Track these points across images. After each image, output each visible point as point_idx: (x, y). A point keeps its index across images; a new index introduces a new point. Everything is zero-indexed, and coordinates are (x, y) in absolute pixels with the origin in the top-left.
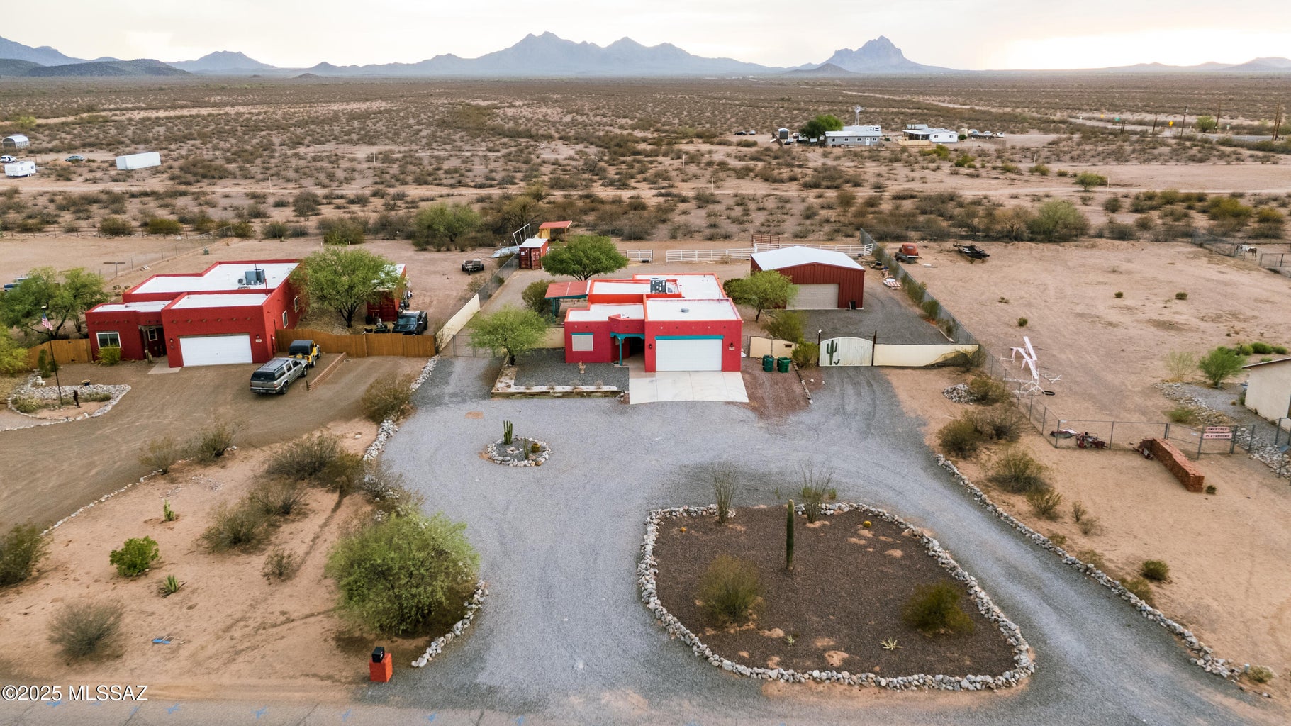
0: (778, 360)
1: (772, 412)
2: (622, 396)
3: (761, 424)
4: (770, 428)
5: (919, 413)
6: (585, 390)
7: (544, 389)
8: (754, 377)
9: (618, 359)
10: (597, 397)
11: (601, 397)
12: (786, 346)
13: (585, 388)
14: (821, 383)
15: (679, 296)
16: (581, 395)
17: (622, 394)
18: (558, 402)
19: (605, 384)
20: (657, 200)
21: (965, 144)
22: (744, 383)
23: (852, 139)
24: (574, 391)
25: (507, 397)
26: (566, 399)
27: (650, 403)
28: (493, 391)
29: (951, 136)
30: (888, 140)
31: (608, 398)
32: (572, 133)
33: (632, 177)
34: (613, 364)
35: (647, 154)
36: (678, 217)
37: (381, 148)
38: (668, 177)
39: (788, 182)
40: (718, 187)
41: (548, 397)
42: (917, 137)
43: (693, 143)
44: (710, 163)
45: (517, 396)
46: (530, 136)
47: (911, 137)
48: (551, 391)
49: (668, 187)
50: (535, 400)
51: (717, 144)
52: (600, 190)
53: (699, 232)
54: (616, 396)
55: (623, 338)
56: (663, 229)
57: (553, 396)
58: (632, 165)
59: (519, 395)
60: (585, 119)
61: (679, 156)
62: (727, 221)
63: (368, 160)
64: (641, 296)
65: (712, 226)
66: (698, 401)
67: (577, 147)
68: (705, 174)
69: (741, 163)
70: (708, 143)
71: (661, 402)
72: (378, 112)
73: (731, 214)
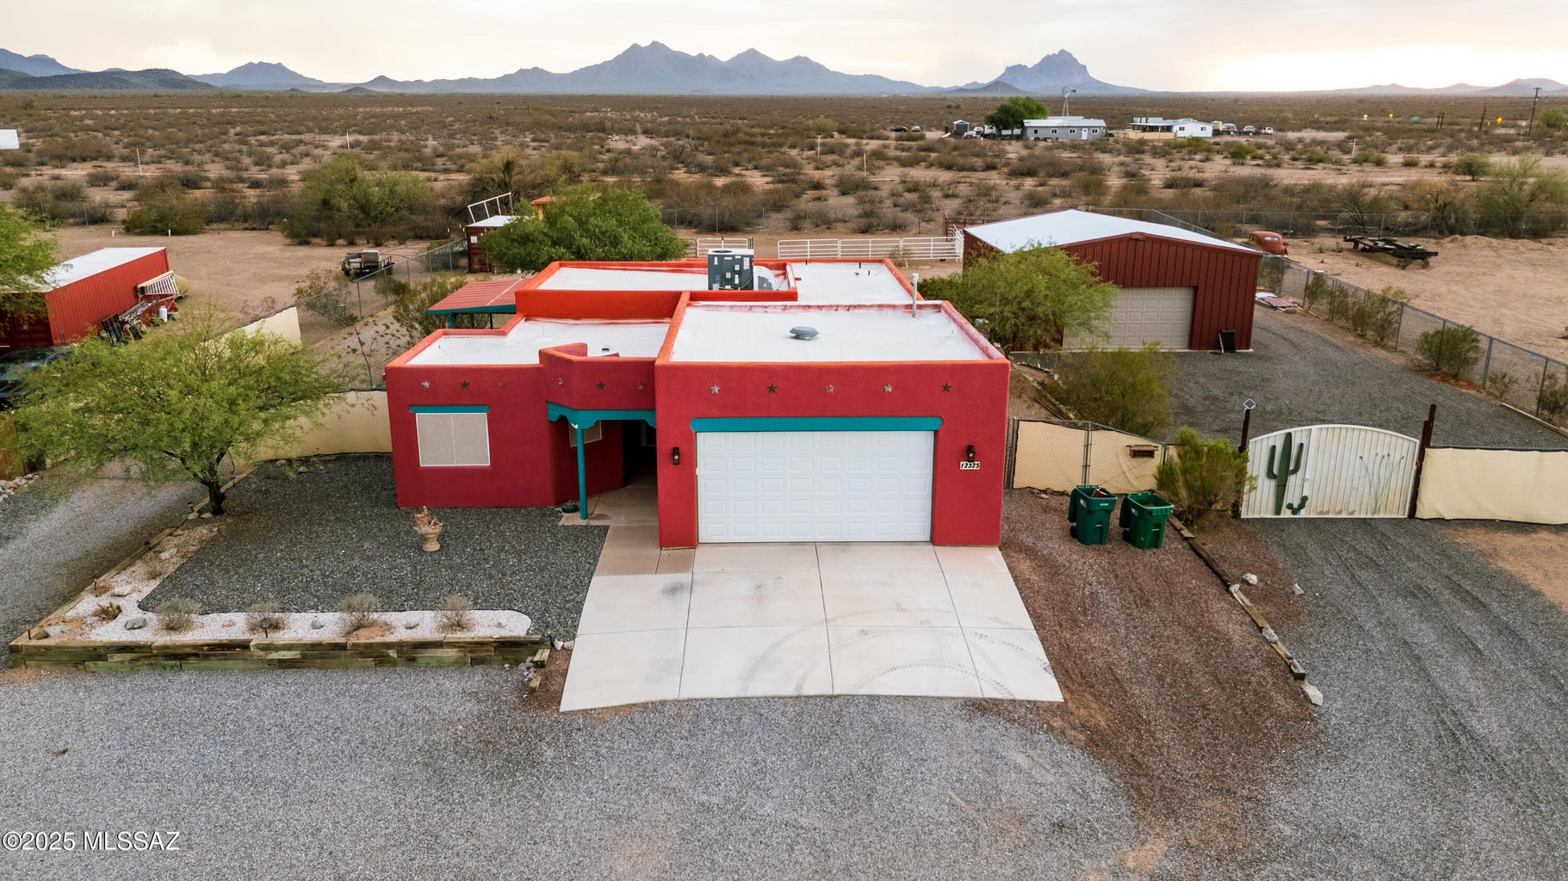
1: (1182, 765)
2: (540, 665)
6: (398, 637)
7: (237, 627)
8: (1051, 569)
9: (576, 498)
10: (441, 664)
11: (459, 664)
12: (1137, 453)
14: (1289, 593)
15: (792, 296)
16: (378, 656)
17: (543, 657)
18: (272, 688)
19: (486, 602)
20: (771, 186)
21: (1226, 138)
22: (1025, 599)
23: (1062, 130)
24: (353, 640)
25: (76, 665)
26: (310, 675)
27: (644, 706)
28: (22, 641)
29: (1202, 129)
30: (1111, 135)
31: (480, 669)
32: (663, 129)
33: (737, 165)
34: (552, 514)
35: (764, 145)
36: (806, 203)
37: (376, 137)
38: (792, 164)
39: (982, 171)
40: (874, 174)
41: (241, 664)
42: (1153, 129)
43: (832, 137)
44: (858, 153)
45: (118, 658)
46: (604, 130)
47: (1144, 129)
48: (257, 639)
49: (792, 174)
50: (185, 677)
51: (868, 138)
52: (680, 175)
53: (845, 221)
54: (517, 662)
55: (587, 426)
56: (777, 219)
57: (262, 661)
58: (740, 153)
59: (128, 656)
60: (688, 120)
61: (812, 148)
62: (895, 209)
63: (342, 147)
64: (675, 297)
65: (867, 215)
66: (850, 699)
67: (665, 139)
68: (852, 162)
69: (904, 154)
70: (854, 137)
71: (690, 703)
72: (413, 113)
73: (901, 200)
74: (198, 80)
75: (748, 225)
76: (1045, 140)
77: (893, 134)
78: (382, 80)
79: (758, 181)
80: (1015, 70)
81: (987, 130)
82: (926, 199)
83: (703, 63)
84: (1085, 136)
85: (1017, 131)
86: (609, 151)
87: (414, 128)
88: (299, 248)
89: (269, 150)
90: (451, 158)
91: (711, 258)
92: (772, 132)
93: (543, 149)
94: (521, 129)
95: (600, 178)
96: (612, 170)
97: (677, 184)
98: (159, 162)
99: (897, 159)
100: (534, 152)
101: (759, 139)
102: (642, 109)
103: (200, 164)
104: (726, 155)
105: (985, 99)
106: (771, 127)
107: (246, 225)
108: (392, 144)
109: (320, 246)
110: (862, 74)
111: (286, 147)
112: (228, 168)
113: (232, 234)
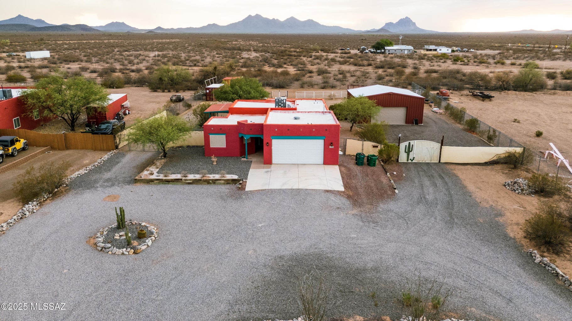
0: (368, 157)
1: (365, 201)
2: (240, 184)
3: (355, 211)
4: (363, 215)
5: (491, 203)
6: (212, 178)
7: (179, 176)
8: (349, 169)
9: (245, 155)
10: (220, 184)
11: (224, 184)
12: (374, 147)
13: (211, 177)
14: (402, 176)
15: (295, 109)
16: (208, 182)
17: (241, 182)
18: (188, 187)
19: (228, 173)
20: (296, 72)
21: (456, 53)
22: (341, 175)
23: (399, 51)
24: (203, 179)
25: (148, 183)
26: (194, 185)
27: (262, 190)
28: (137, 178)
29: (448, 50)
30: (416, 52)
31: (228, 185)
32: (261, 49)
33: (285, 64)
34: (240, 158)
35: (295, 56)
36: (306, 79)
37: (165, 53)
38: (304, 64)
39: (367, 66)
40: (330, 68)
41: (181, 183)
42: (431, 50)
43: (318, 52)
44: (326, 59)
45: (156, 181)
46: (240, 50)
47: (427, 50)
48: (183, 178)
49: (303, 68)
50: (170, 185)
51: (331, 53)
52: (267, 68)
53: (317, 85)
54: (235, 184)
55: (248, 138)
56: (297, 84)
57: (184, 182)
58: (286, 59)
59: (158, 181)
60: (269, 45)
61: (311, 57)
62: (334, 81)
63: (154, 57)
64: (267, 109)
65: (325, 82)
66: (302, 189)
67: (261, 53)
68: (324, 63)
69: (342, 59)
70: (326, 52)
71: (271, 189)
72: (173, 42)
73: (336, 77)
74: (95, 28)
75: (288, 86)
76: (392, 54)
77: (340, 51)
78: (159, 28)
79: (292, 70)
80: (389, 24)
81: (372, 50)
82: (345, 77)
83: (274, 22)
84: (406, 52)
85: (383, 51)
86: (242, 58)
87: (175, 49)
88: (154, 93)
89: (131, 58)
90: (191, 61)
91: (276, 99)
92: (298, 50)
93: (221, 57)
94: (212, 49)
95: (241, 69)
96: (244, 66)
97: (266, 72)
98: (98, 63)
99: (339, 62)
100: (218, 59)
101: (293, 53)
102: (253, 40)
103: (112, 64)
104: (282, 60)
105: (377, 35)
106: (298, 48)
107: (135, 85)
108: (170, 55)
109: (160, 92)
110: (332, 26)
111: (137, 57)
112: (121, 65)
113: (133, 88)
